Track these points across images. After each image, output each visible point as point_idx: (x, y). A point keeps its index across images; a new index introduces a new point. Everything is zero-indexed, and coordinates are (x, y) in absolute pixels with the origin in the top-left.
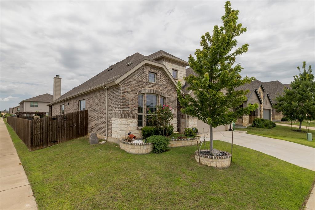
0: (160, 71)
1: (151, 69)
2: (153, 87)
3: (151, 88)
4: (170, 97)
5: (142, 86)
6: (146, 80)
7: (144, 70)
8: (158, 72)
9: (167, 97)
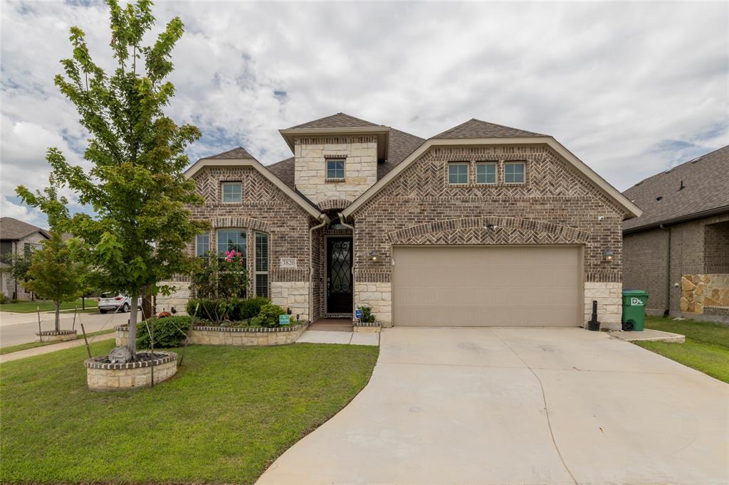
0: (252, 175)
1: (227, 175)
2: (230, 212)
3: (225, 215)
4: (282, 229)
5: (203, 215)
6: (214, 201)
7: (208, 180)
8: (247, 176)
9: (274, 232)
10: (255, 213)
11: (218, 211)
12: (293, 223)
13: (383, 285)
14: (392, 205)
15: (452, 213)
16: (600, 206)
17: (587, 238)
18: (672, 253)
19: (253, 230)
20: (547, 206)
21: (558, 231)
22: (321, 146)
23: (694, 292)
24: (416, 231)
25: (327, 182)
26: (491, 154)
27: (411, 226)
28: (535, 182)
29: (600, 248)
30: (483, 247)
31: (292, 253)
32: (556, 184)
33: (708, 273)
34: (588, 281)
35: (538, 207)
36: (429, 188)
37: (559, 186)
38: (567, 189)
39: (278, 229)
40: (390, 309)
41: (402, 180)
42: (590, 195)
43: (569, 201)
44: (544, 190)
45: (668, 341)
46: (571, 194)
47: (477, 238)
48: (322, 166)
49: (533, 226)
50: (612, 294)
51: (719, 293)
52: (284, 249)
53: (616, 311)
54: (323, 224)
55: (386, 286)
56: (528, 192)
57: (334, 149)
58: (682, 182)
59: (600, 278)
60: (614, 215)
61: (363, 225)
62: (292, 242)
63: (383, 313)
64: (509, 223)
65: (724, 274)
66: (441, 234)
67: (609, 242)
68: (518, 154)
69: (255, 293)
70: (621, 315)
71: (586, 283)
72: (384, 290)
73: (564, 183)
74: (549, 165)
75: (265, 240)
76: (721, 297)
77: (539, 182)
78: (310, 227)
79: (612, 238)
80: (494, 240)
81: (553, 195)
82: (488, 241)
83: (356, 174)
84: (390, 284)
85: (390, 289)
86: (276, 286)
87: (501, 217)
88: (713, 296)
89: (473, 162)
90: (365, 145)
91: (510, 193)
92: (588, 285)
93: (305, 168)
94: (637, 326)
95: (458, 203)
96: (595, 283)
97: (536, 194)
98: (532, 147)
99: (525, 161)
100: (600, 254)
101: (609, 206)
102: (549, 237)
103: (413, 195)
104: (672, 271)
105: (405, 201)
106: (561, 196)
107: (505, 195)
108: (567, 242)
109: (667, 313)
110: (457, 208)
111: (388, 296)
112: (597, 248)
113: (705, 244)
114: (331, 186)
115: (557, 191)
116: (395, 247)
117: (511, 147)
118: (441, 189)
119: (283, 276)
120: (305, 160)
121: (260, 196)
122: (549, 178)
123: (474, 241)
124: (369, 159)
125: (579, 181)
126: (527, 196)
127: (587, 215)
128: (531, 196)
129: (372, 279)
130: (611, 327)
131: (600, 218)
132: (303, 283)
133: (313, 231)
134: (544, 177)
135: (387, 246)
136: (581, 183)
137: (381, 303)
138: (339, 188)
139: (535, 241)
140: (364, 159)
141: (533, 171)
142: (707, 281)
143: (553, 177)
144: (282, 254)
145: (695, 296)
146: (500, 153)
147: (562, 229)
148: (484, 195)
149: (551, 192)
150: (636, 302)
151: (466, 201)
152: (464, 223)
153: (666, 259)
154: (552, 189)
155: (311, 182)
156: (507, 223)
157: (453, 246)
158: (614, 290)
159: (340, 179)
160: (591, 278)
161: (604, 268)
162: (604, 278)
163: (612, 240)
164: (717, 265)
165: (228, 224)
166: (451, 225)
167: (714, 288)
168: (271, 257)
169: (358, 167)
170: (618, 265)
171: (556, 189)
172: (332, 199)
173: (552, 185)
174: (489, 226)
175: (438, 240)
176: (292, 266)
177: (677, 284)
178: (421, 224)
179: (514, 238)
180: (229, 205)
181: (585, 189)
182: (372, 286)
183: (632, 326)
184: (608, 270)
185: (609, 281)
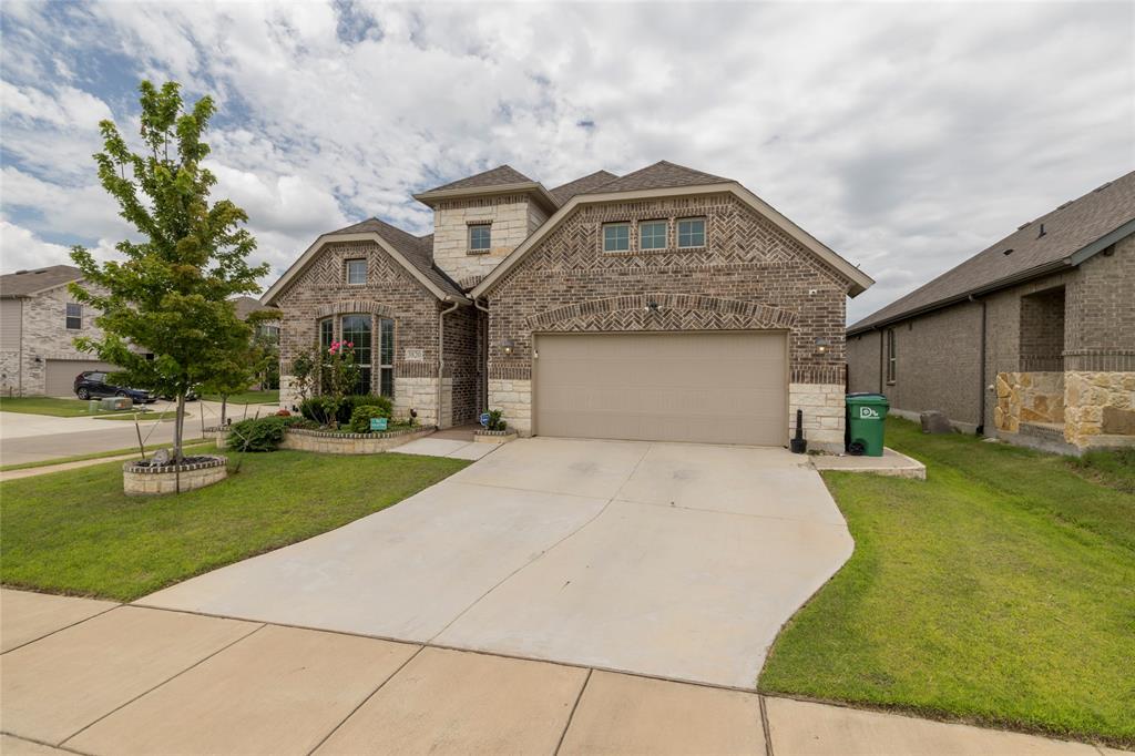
10: (379, 295)
11: (342, 294)
12: (420, 307)
13: (521, 383)
14: (532, 281)
15: (606, 290)
16: (811, 275)
17: (793, 321)
18: (988, 338)
19: (378, 316)
20: (735, 277)
21: (749, 312)
22: (461, 211)
23: (1010, 399)
24: (563, 314)
25: (470, 254)
26: (658, 209)
27: (554, 307)
28: (718, 244)
29: (811, 334)
30: (645, 334)
31: (418, 343)
32: (748, 246)
33: (1026, 371)
34: (793, 381)
35: (722, 279)
36: (578, 258)
37: (751, 249)
38: (763, 253)
39: (403, 314)
40: (529, 414)
41: (544, 249)
42: (797, 259)
43: (766, 269)
44: (730, 256)
45: (883, 474)
46: (768, 259)
47: (638, 322)
48: (463, 235)
49: (714, 304)
50: (829, 402)
51: (1048, 402)
52: (410, 338)
53: (836, 426)
54: (455, 307)
55: (526, 385)
56: (708, 258)
57: (477, 214)
58: (1042, 226)
59: (812, 377)
60: (832, 287)
61: (498, 308)
62: (418, 330)
63: (521, 419)
64: (681, 302)
65: (1056, 373)
66: (592, 318)
67: (825, 325)
68: (693, 207)
69: (379, 390)
70: (844, 433)
71: (791, 385)
72: (522, 389)
73: (758, 244)
74: (737, 221)
75: (390, 328)
76: (1051, 408)
77: (724, 244)
78: (440, 311)
79: (831, 321)
80: (661, 325)
81: (743, 261)
82: (654, 326)
83: (502, 243)
84: (529, 382)
85: (529, 389)
86: (400, 382)
87: (670, 293)
88: (1036, 406)
89: (634, 222)
90: (513, 206)
91: (683, 261)
92: (794, 387)
93: (445, 239)
94: (870, 450)
95: (615, 277)
96: (805, 385)
97: (720, 262)
98: (713, 197)
99: (705, 216)
100: (811, 343)
101: (825, 274)
102: (738, 320)
103: (557, 268)
104: (987, 367)
105: (548, 277)
106: (755, 262)
107: (676, 263)
108: (763, 327)
109: (980, 430)
110: (613, 283)
111: (527, 397)
112: (806, 334)
113: (1021, 325)
114: (473, 259)
115: (749, 256)
116: (537, 335)
117: (685, 199)
118: (592, 259)
119: (409, 370)
120: (446, 228)
121: (385, 275)
122: (737, 238)
123: (634, 326)
124: (518, 224)
125: (781, 241)
126: (707, 264)
127: (792, 288)
128: (711, 265)
129: (508, 376)
130: (828, 449)
131: (811, 292)
132: (429, 379)
133: (444, 315)
134: (730, 237)
135: (525, 334)
136: (784, 243)
137: (518, 406)
138: (483, 261)
139: (717, 325)
140: (512, 224)
141: (713, 231)
142: (1026, 382)
143: (744, 237)
144: (407, 343)
145: (1011, 405)
146: (669, 207)
147: (755, 308)
148: (648, 265)
149: (740, 258)
150: (867, 414)
151: (625, 274)
152: (622, 303)
153: (980, 346)
154: (742, 253)
155: (451, 255)
156: (678, 302)
157: (608, 333)
158: (833, 396)
159: (484, 250)
160: (798, 377)
161: (817, 363)
162: (817, 378)
163: (830, 324)
164: (1043, 358)
165: (351, 310)
166: (605, 306)
167: (1037, 394)
168: (396, 348)
169: (504, 234)
170: (839, 359)
171: (748, 252)
172: (475, 275)
173: (742, 247)
174: (654, 306)
175: (589, 326)
176: (418, 359)
177: (992, 386)
178: (567, 305)
179: (689, 321)
180: (352, 288)
181: (790, 252)
182: (508, 384)
183: (862, 448)
184: (824, 367)
185: (825, 383)
